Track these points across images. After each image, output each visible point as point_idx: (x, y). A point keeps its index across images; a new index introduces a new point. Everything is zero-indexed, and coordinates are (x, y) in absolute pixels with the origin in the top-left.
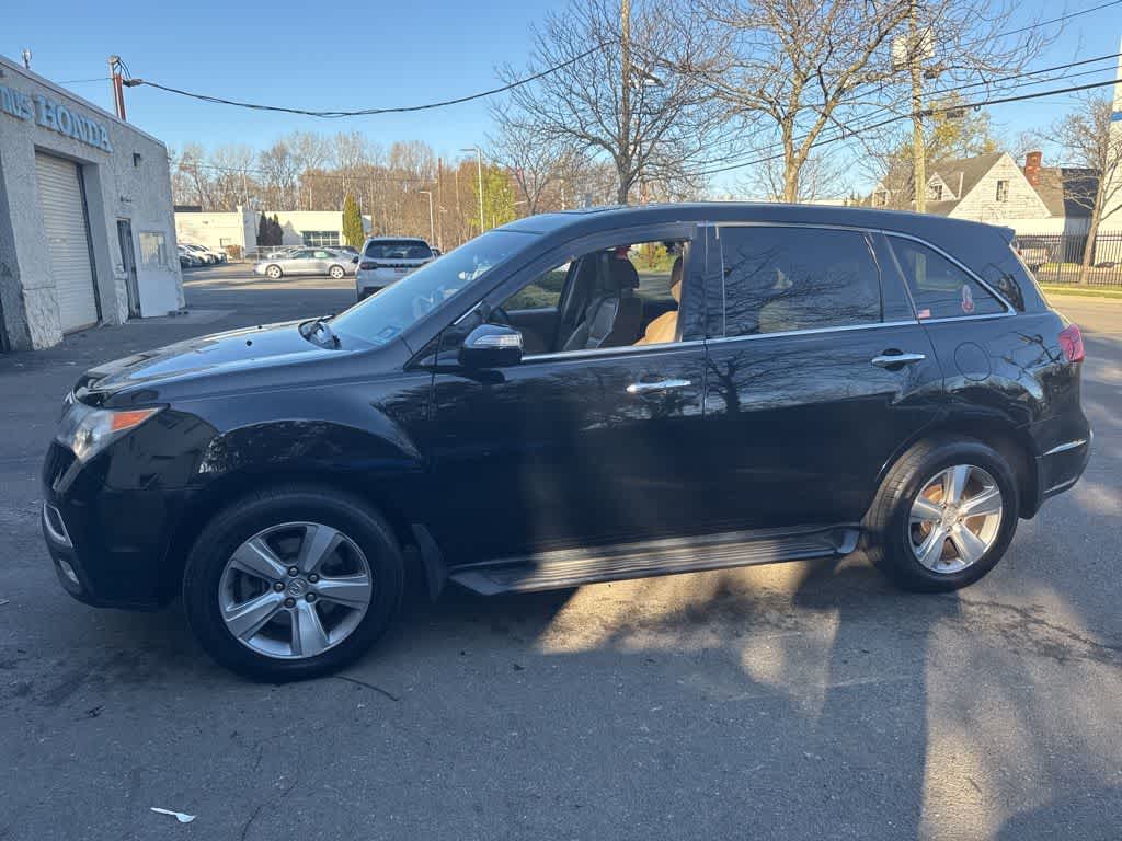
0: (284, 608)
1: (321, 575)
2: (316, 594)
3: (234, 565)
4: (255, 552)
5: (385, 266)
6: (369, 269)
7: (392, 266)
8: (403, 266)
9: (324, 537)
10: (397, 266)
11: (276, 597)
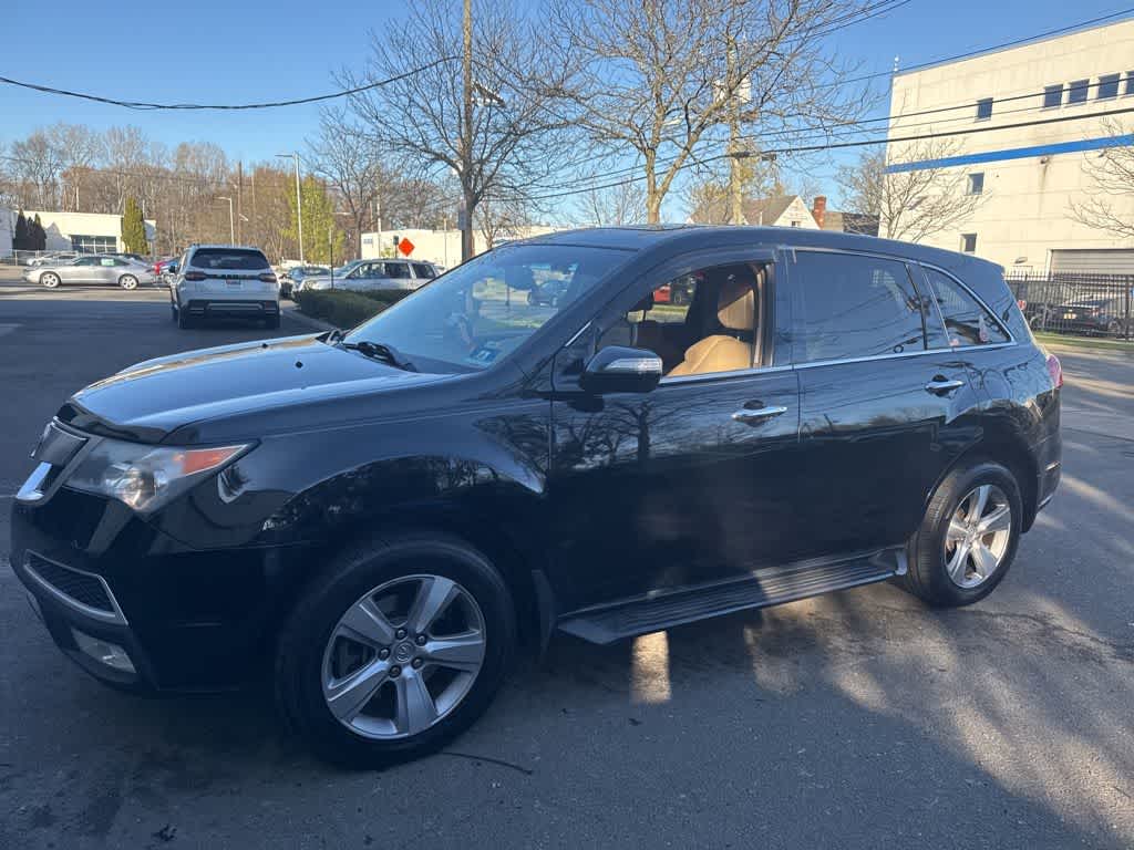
0: (389, 678)
1: (431, 636)
2: (424, 658)
3: (340, 631)
4: (365, 614)
5: (215, 277)
6: (194, 279)
7: (223, 277)
8: (236, 277)
9: (440, 590)
10: (229, 277)
11: (378, 666)
